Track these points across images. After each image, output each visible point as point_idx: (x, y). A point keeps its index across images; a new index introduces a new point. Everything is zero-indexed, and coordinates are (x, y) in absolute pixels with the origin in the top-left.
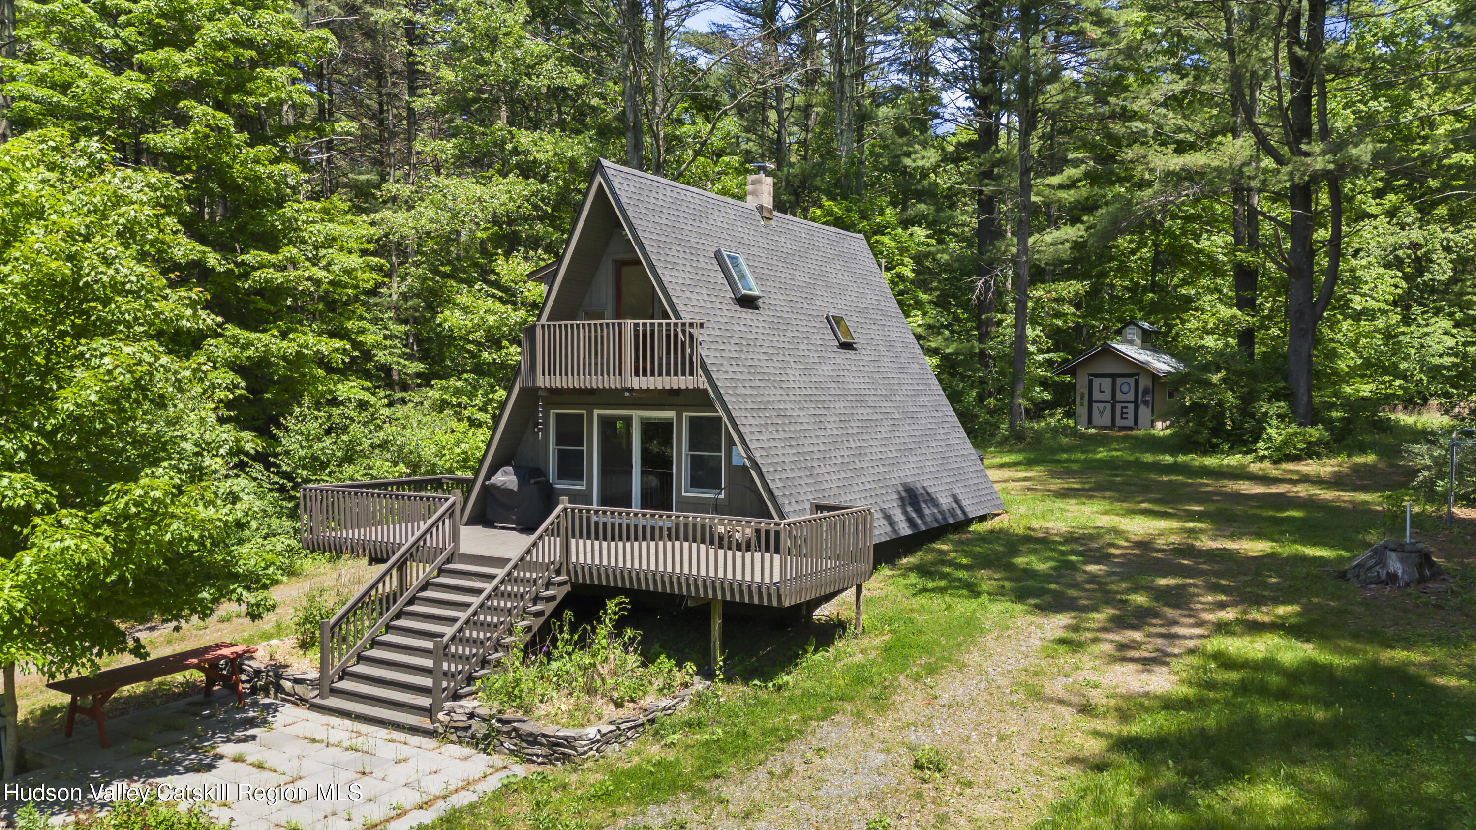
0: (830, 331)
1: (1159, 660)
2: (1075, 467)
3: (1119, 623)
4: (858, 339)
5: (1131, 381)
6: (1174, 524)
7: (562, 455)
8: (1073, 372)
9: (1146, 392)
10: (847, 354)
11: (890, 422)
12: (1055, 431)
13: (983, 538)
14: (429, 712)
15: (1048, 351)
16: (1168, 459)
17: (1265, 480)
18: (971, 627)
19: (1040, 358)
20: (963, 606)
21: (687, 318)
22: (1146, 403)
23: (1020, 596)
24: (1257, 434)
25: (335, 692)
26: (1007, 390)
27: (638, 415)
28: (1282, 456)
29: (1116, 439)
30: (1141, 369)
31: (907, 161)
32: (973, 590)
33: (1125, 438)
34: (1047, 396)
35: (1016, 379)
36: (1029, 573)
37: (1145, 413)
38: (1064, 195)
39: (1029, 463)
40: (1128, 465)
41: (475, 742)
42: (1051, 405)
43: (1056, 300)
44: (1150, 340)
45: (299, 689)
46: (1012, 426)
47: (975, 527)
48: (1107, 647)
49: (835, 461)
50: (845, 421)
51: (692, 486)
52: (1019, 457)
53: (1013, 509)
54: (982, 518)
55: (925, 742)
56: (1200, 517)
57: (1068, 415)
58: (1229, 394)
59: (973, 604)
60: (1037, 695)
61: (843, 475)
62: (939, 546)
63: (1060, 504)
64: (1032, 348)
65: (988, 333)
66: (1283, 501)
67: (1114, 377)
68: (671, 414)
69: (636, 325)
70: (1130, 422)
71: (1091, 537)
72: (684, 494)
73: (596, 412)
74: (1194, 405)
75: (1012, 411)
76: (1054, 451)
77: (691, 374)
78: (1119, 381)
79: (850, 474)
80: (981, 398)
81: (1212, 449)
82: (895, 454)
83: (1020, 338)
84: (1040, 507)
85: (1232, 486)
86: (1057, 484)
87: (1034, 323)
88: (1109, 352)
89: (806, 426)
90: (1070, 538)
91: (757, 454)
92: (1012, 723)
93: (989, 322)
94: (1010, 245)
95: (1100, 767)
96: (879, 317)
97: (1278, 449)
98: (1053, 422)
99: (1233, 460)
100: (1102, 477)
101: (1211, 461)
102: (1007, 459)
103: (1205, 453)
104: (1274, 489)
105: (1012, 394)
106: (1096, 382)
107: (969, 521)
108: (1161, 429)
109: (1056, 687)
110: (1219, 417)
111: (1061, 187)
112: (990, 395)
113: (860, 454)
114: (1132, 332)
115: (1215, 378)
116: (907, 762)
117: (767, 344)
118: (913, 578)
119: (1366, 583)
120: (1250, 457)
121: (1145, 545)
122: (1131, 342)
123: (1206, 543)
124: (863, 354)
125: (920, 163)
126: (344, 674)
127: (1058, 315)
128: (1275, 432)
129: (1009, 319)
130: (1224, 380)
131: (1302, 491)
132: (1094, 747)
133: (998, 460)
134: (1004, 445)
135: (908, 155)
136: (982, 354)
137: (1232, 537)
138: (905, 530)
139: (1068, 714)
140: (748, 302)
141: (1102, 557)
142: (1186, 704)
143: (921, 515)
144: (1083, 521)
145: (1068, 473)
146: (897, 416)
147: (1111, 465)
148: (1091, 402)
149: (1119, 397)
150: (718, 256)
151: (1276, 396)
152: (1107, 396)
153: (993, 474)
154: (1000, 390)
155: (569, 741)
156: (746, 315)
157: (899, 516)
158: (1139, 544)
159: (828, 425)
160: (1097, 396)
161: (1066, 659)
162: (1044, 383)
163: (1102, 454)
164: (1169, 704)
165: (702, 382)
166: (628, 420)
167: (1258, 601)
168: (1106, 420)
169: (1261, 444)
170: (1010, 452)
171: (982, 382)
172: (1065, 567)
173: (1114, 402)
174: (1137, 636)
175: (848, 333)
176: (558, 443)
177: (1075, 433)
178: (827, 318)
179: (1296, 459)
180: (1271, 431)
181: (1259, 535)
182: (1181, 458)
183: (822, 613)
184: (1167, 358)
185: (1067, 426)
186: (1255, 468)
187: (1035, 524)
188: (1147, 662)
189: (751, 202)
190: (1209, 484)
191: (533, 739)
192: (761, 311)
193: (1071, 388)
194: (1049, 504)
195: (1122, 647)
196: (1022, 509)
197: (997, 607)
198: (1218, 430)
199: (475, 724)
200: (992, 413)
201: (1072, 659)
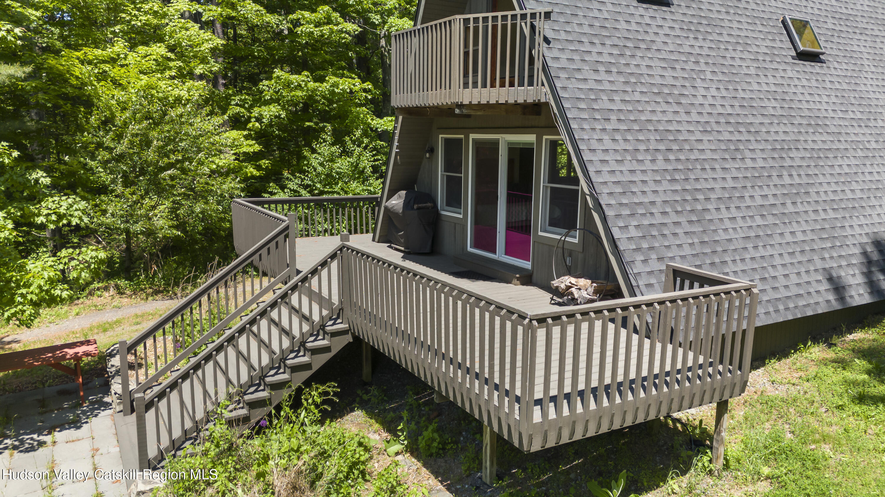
0: (786, 38)
4: (830, 49)
7: (448, 181)
10: (808, 66)
11: (860, 153)
27: (505, 139)
49: (749, 202)
50: (781, 149)
51: (551, 225)
61: (759, 221)
68: (530, 138)
69: (466, 21)
72: (540, 233)
73: (472, 136)
77: (531, 84)
79: (771, 220)
82: (859, 195)
89: (708, 155)
96: (870, 26)
113: (797, 194)
117: (671, 48)
124: (835, 67)
146: (874, 145)
156: (643, 12)
159: (748, 154)
165: (544, 94)
175: (814, 40)
176: (445, 169)
178: (784, 22)
192: (672, 9)
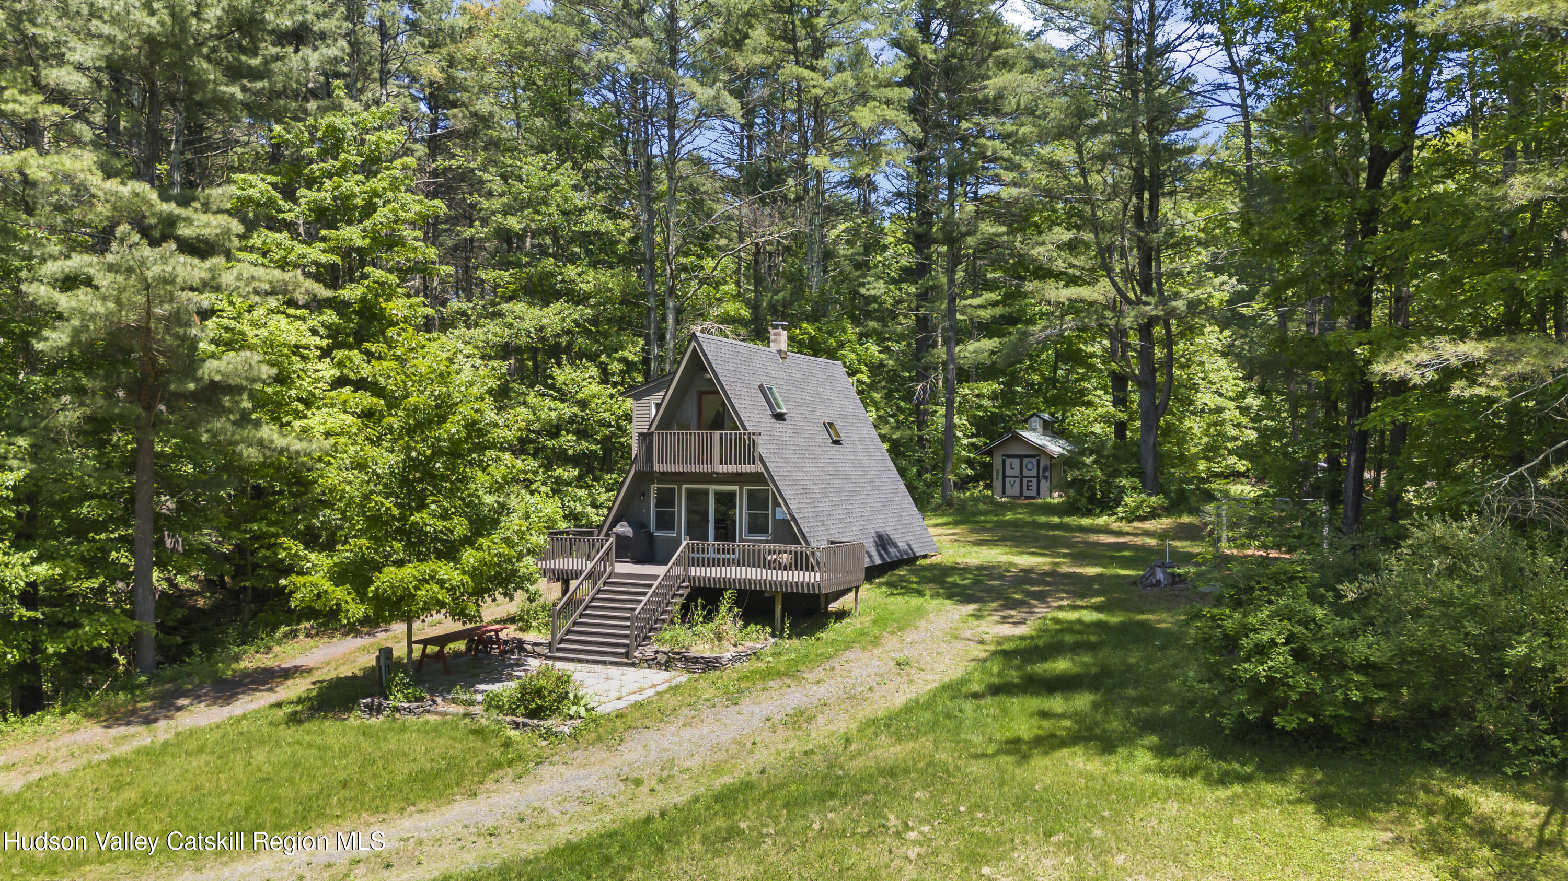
0: (827, 433)
1: (1023, 622)
2: (989, 526)
3: (1005, 607)
4: (843, 437)
5: (1034, 460)
6: (1048, 560)
7: (658, 514)
8: (990, 453)
9: (1045, 469)
10: (837, 448)
11: (865, 493)
12: (976, 500)
13: (924, 568)
14: (627, 655)
15: (972, 436)
16: (1056, 520)
17: (1119, 533)
18: (920, 612)
19: (965, 441)
20: (915, 601)
21: (750, 429)
22: (1045, 478)
23: (950, 597)
24: (1118, 502)
25: (559, 650)
26: (940, 466)
27: (712, 488)
28: (1134, 516)
29: (1021, 506)
30: (1039, 452)
31: (863, 291)
32: (920, 594)
33: (1027, 506)
34: (969, 472)
35: (946, 459)
36: (955, 585)
37: (1045, 485)
38: (981, 313)
39: (956, 523)
40: (1027, 524)
41: (659, 665)
42: (975, 479)
43: (978, 396)
44: (1050, 429)
45: (537, 649)
46: (943, 495)
47: (920, 562)
48: (996, 618)
50: (839, 491)
51: (749, 532)
52: (950, 519)
53: (944, 551)
54: (925, 557)
55: (900, 656)
56: (1065, 556)
57: (988, 486)
58: (1099, 473)
59: (921, 600)
60: (957, 638)
62: (897, 572)
63: (976, 549)
64: (960, 435)
65: (925, 422)
66: (1125, 546)
67: (1021, 457)
68: (736, 488)
69: (721, 434)
70: (1033, 493)
71: (993, 567)
72: (744, 538)
73: (686, 487)
74: (1074, 480)
75: (944, 485)
76: (974, 514)
77: (752, 464)
78: (1025, 460)
80: (919, 474)
81: (1088, 513)
83: (950, 427)
84: (962, 551)
85: (1094, 538)
86: (975, 537)
87: (960, 412)
88: (1017, 438)
89: (818, 495)
90: (980, 568)
91: (794, 512)
92: (944, 647)
93: (926, 412)
94: (941, 351)
95: (985, 660)
96: (854, 421)
97: (1132, 513)
98: (976, 493)
99: (1102, 520)
100: (1008, 532)
101: (1086, 522)
102: (940, 520)
103: (1083, 515)
104: (1122, 540)
105: (943, 470)
106: (1008, 461)
107: (916, 558)
108: (1056, 498)
109: (968, 634)
110: (1092, 489)
111: (980, 306)
112: (927, 471)
113: (849, 512)
114: (1036, 422)
115: (1088, 460)
116: (892, 663)
117: (792, 443)
118: (884, 589)
119: (1144, 587)
120: (1113, 518)
121: (1027, 571)
122: (1034, 430)
123: (1065, 569)
124: (847, 447)
125: (872, 292)
126: (562, 640)
127: (980, 407)
128: (1130, 500)
129: (942, 411)
130: (1095, 462)
131: (1139, 541)
132: (983, 655)
133: (934, 521)
134: (937, 510)
135: (863, 285)
136: (921, 438)
137: (1080, 566)
138: (878, 561)
139: (973, 645)
140: (780, 417)
141: (1001, 577)
142: (1032, 637)
143: (887, 553)
144: (989, 558)
145: (984, 530)
147: (1015, 524)
148: (1004, 476)
149: (1026, 473)
150: (761, 388)
151: (1132, 474)
152: (1017, 472)
153: (932, 531)
154: (935, 467)
155: (717, 660)
156: (779, 425)
157: (874, 553)
158: (1023, 570)
159: (830, 495)
160: (1008, 472)
161: (973, 622)
162: (970, 463)
163: (1009, 516)
164: (1022, 638)
165: (761, 469)
166: (706, 493)
167: (1082, 596)
168: (1016, 491)
169: (1120, 509)
170: (942, 515)
171: (920, 460)
172: (977, 582)
173: (1022, 477)
174: (1012, 613)
175: (837, 434)
176: (657, 506)
177: (991, 500)
178: (824, 424)
179: (1142, 519)
180: (1127, 499)
181: (1096, 565)
182: (1066, 520)
183: (833, 607)
184: (1062, 442)
185: (985, 497)
186: (1115, 526)
187: (959, 560)
188: (1015, 624)
189: (774, 347)
190: (1079, 538)
191: (696, 660)
192: (788, 422)
193: (988, 467)
194: (969, 548)
195: (1004, 617)
196: (951, 552)
197: (935, 602)
198: (1092, 499)
199: (659, 656)
200: (928, 485)
201: (976, 623)
